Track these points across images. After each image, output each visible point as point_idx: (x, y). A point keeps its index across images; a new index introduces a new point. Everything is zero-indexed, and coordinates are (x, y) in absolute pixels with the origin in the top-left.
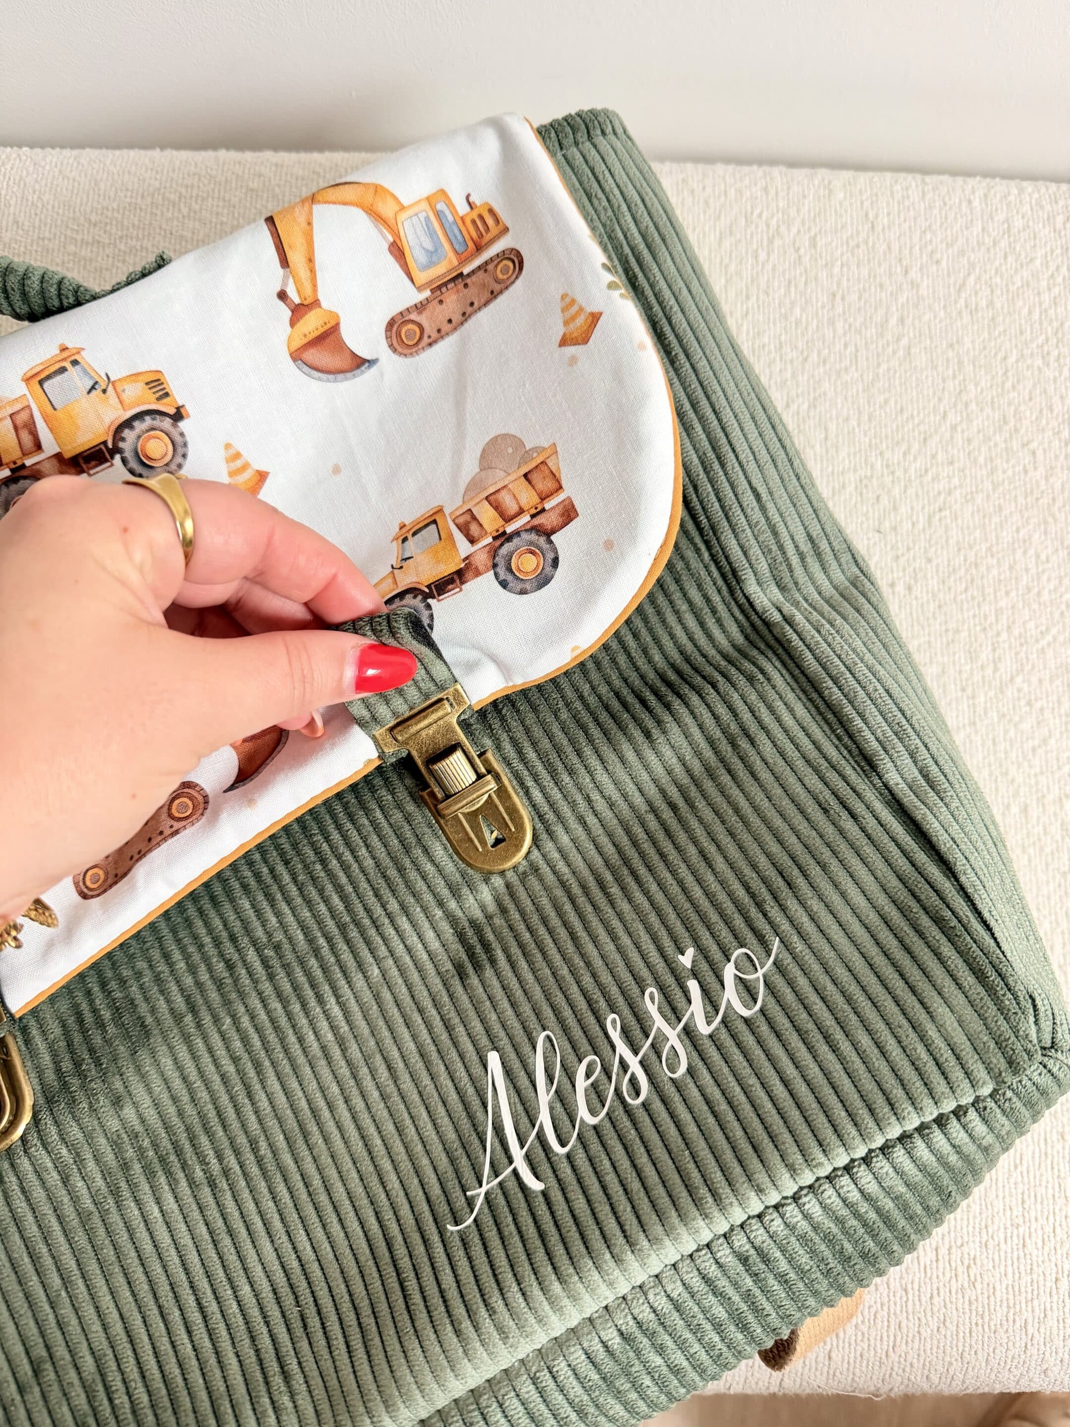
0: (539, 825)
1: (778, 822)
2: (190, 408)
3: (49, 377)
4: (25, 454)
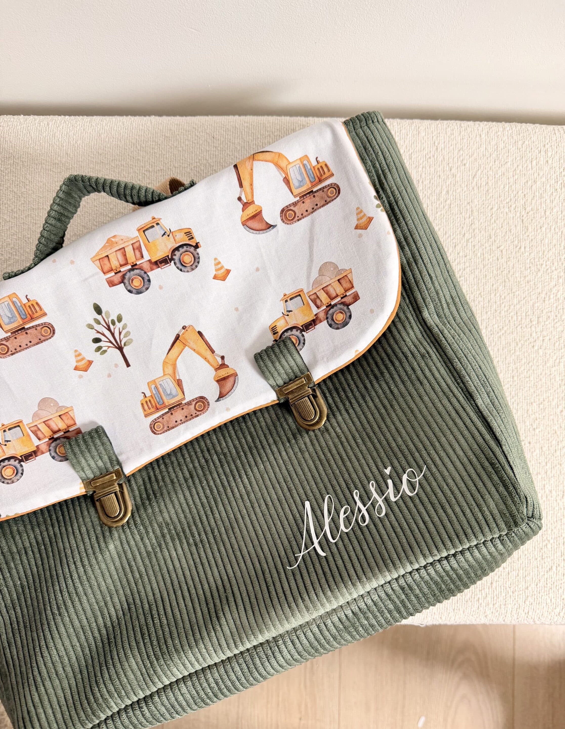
0: (330, 412)
1: (430, 418)
2: (201, 244)
3: (147, 229)
4: (137, 260)
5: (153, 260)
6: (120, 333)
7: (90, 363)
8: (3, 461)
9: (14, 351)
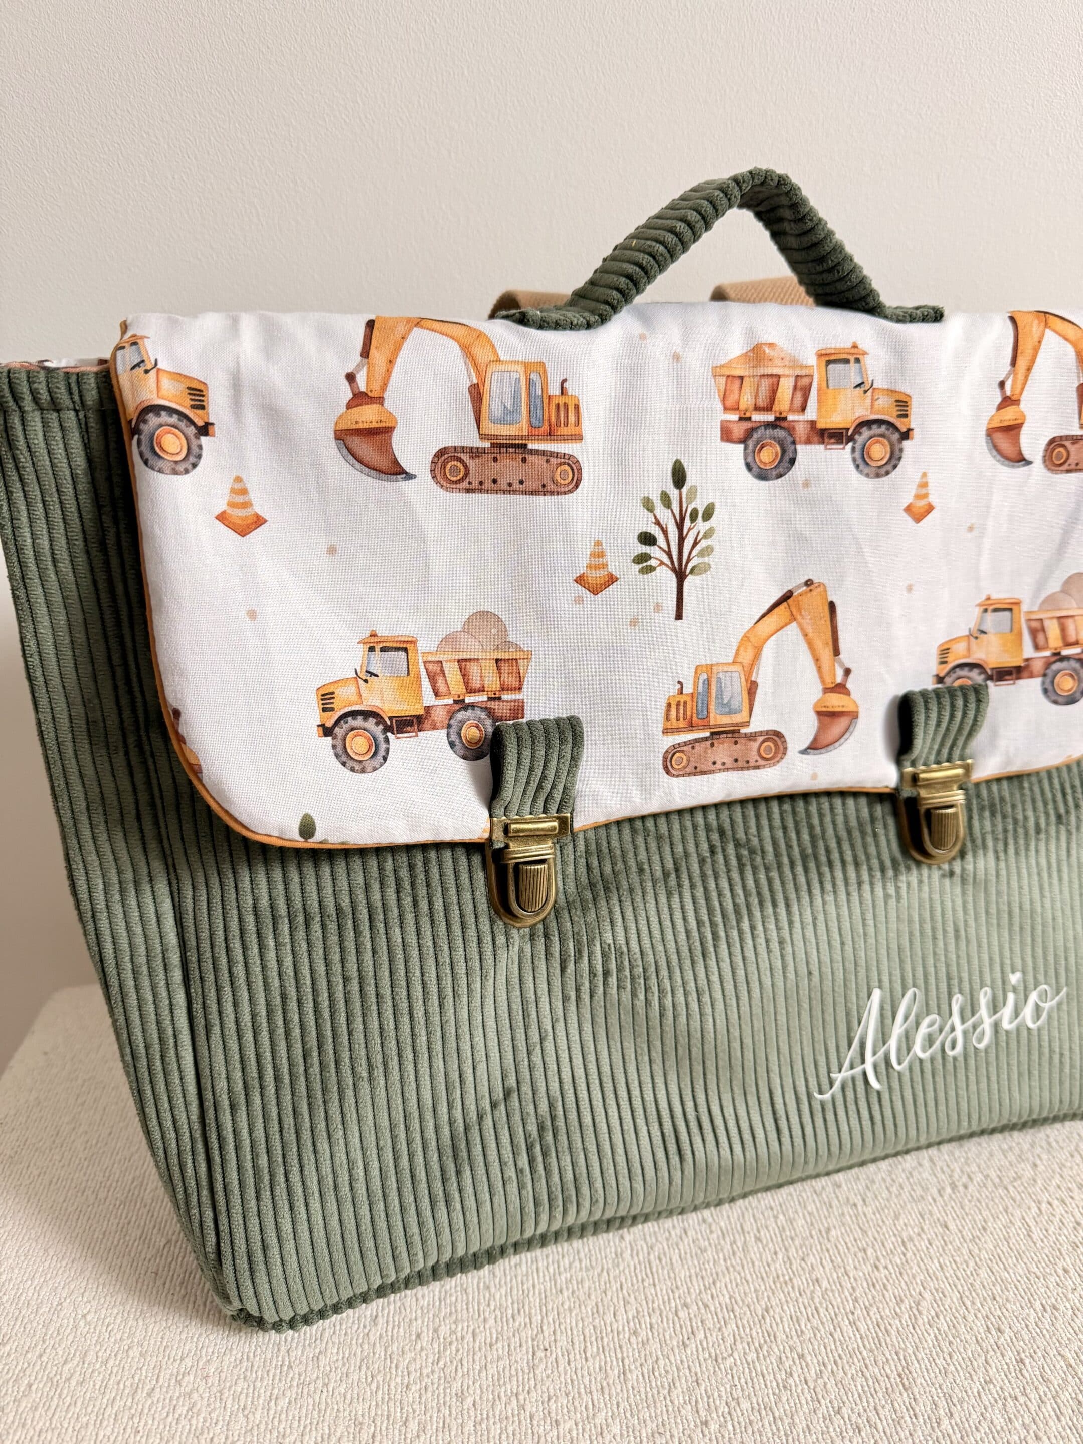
2: (916, 433)
3: (836, 361)
4: (791, 410)
5: (820, 425)
6: (696, 543)
7: (612, 579)
8: (354, 714)
9: (475, 485)
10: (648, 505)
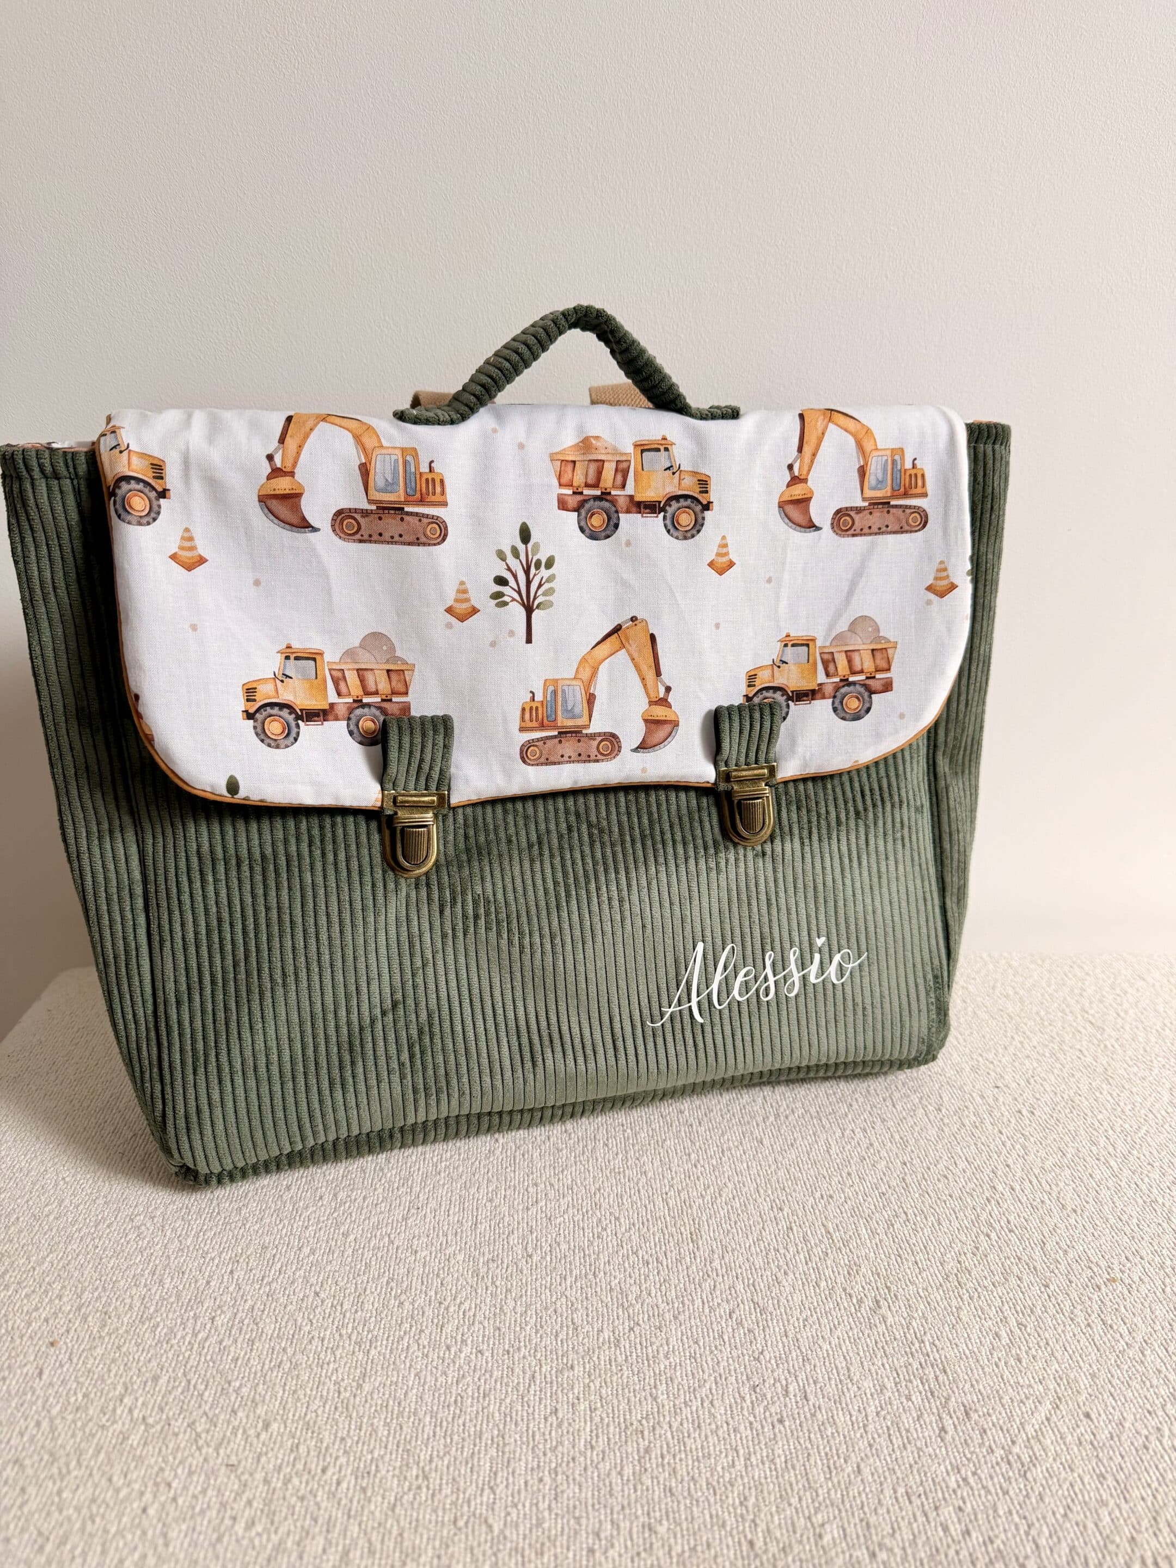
2: (715, 506)
3: (648, 450)
4: (614, 487)
5: (637, 499)
6: (540, 586)
7: (474, 611)
8: (272, 705)
9: (366, 537)
10: (501, 555)
